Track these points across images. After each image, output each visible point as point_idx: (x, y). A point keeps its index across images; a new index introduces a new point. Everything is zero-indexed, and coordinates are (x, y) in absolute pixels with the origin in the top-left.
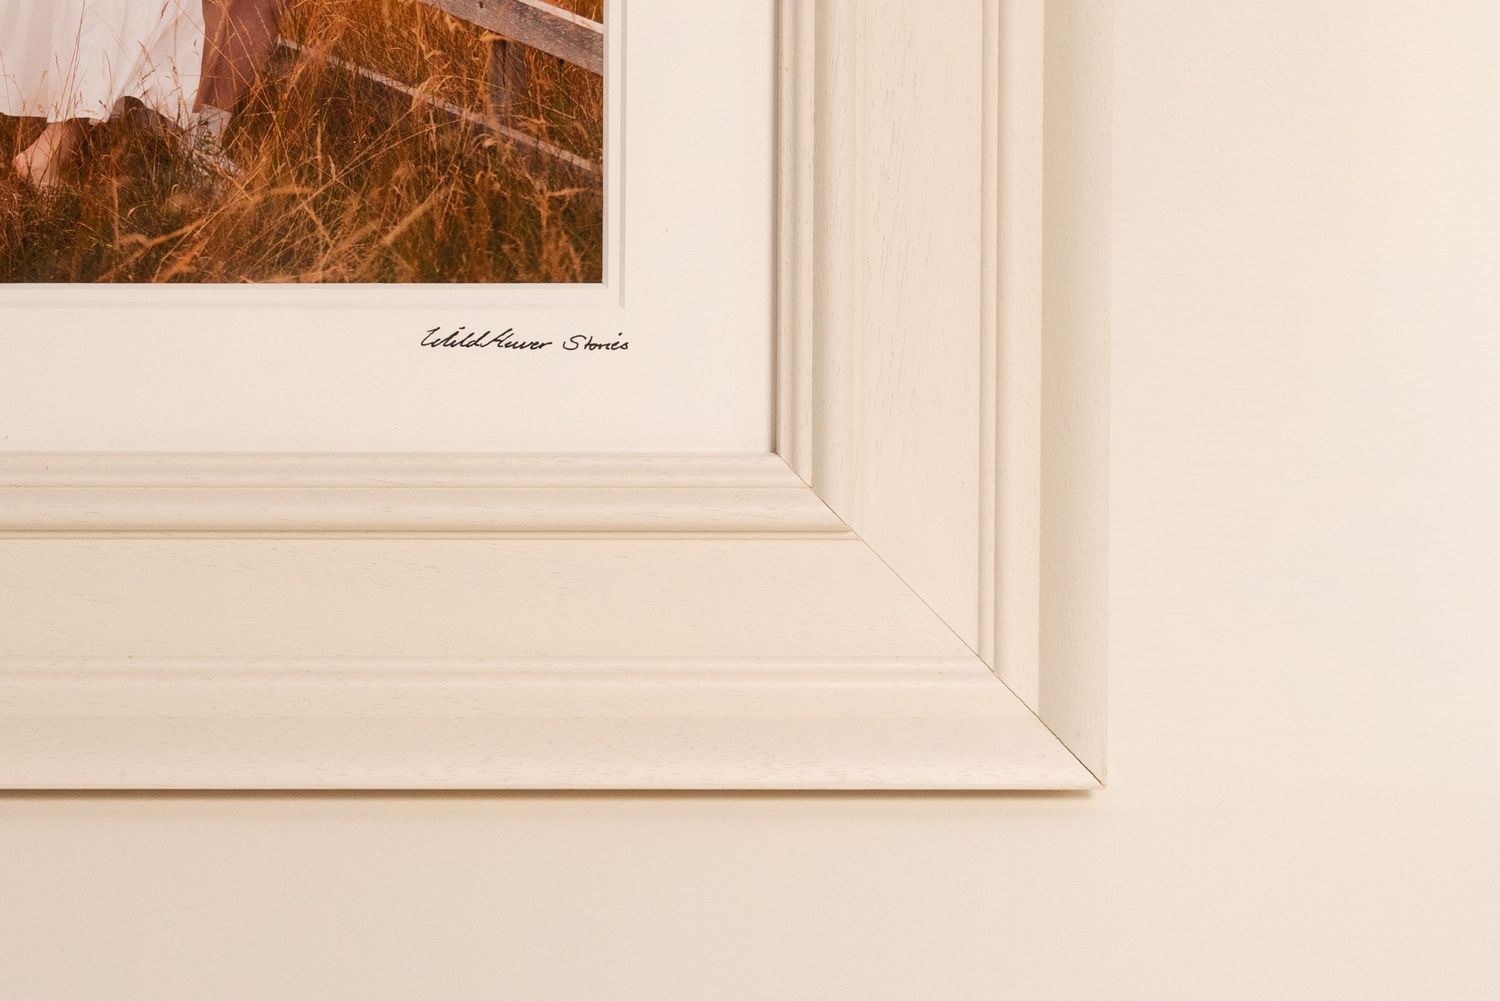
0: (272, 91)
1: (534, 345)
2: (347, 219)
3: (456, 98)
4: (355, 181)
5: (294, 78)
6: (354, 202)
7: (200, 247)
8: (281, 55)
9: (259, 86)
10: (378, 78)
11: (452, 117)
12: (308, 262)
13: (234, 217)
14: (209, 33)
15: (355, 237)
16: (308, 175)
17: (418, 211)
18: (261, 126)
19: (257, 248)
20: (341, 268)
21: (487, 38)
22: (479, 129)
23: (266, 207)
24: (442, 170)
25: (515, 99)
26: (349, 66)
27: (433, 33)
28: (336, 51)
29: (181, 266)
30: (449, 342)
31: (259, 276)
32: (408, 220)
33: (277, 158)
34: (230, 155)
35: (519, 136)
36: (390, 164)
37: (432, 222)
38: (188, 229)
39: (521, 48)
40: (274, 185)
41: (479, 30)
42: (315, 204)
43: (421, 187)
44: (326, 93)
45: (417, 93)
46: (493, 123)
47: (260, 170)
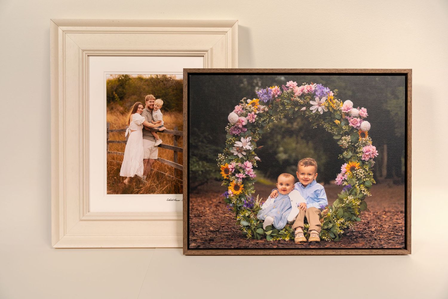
0: (151, 174)
1: (178, 201)
2: (159, 187)
3: (170, 174)
4: (160, 183)
5: (153, 172)
6: (160, 186)
7: (143, 190)
8: (152, 170)
9: (149, 173)
10: (162, 172)
11: (170, 176)
12: (155, 192)
13: (147, 187)
14: (144, 168)
15: (160, 189)
16: (155, 183)
17: (166, 186)
18: (150, 178)
19: (149, 190)
20: (158, 192)
21: (174, 168)
22: (173, 178)
23: (150, 186)
24: (169, 182)
25: (177, 175)
26: (159, 171)
27: (168, 168)
28: (158, 169)
29: (141, 192)
30: (170, 200)
31: (149, 193)
32: (165, 187)
33: (151, 181)
34: (147, 181)
35: (177, 179)
36: (163, 181)
37: (168, 188)
38: (142, 188)
39: (177, 169)
40: (151, 184)
41: (173, 167)
42: (155, 186)
43: (167, 184)
44: (157, 174)
45: (166, 174)
46: (174, 177)
47: (150, 182)
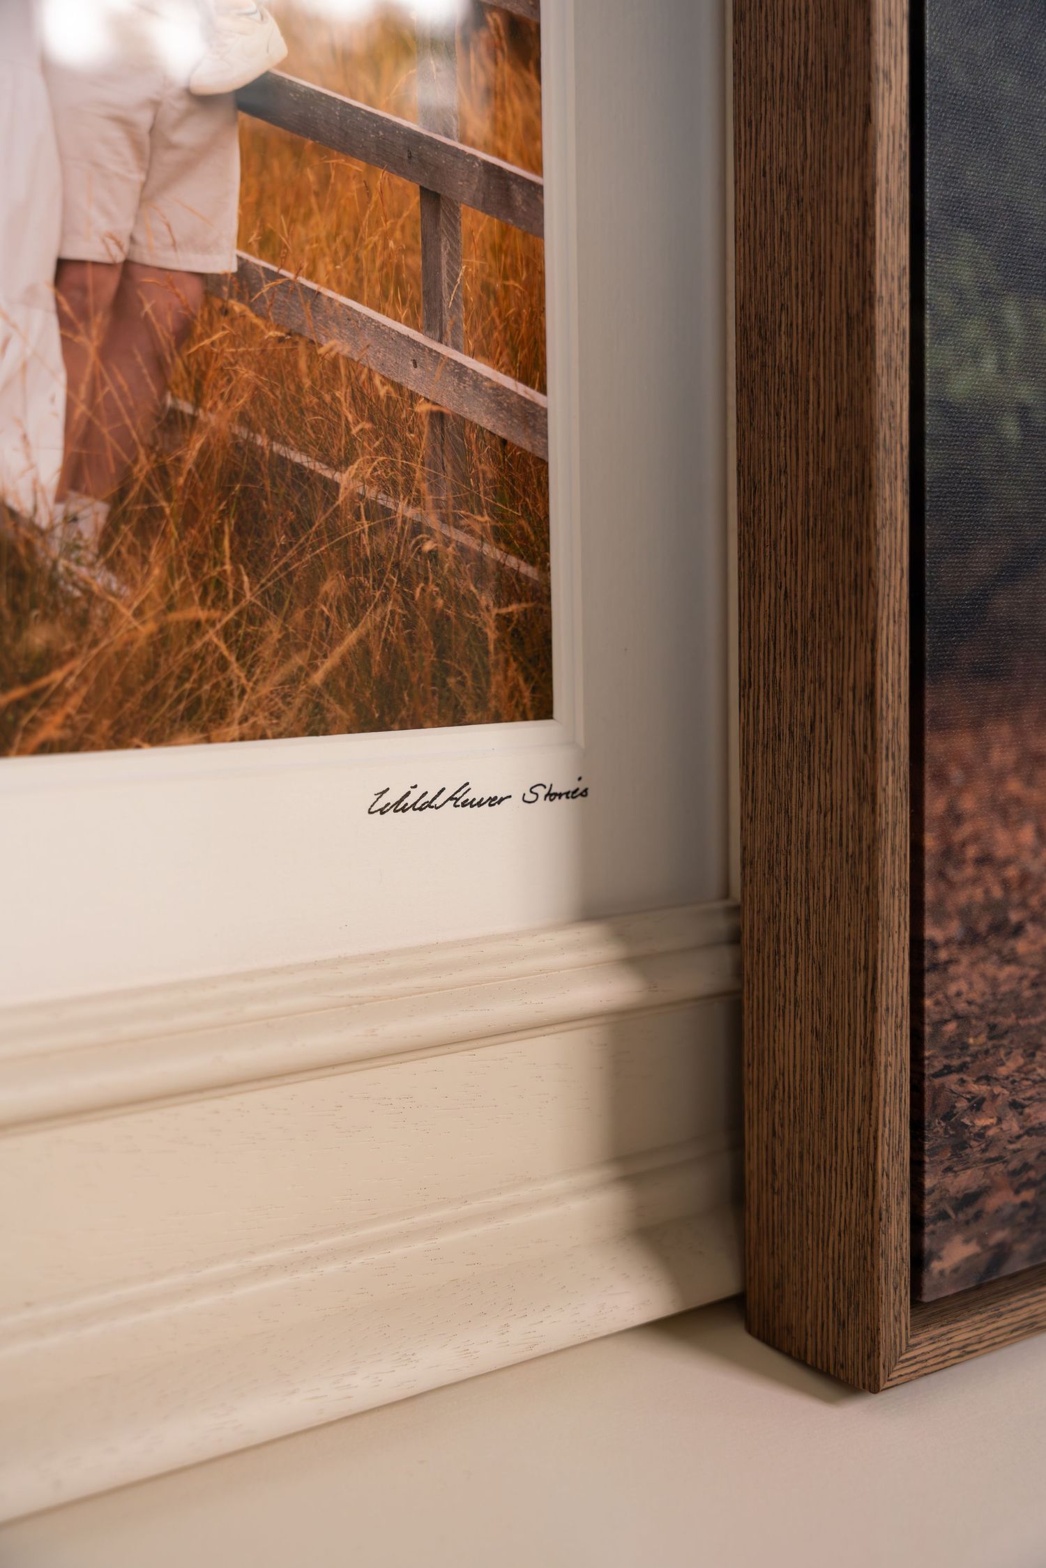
0: (162, 474)
1: (493, 801)
2: (266, 651)
3: (390, 487)
4: (274, 600)
5: (191, 455)
6: (273, 629)
7: (75, 700)
8: (173, 423)
9: (143, 466)
10: (298, 457)
11: (386, 512)
12: (221, 714)
13: (120, 655)
14: (72, 385)
15: (277, 677)
16: (214, 592)
17: (352, 638)
18: (149, 524)
19: (154, 697)
20: (261, 719)
21: (422, 408)
22: (417, 528)
23: (161, 641)
24: (378, 583)
25: (456, 489)
26: (261, 441)
27: (360, 397)
28: (243, 418)
29: (51, 730)
30: (400, 807)
31: (156, 738)
32: (340, 650)
33: (173, 571)
34: (111, 566)
35: (461, 537)
36: (316, 575)
37: (368, 653)
38: (57, 676)
39: (462, 422)
40: (171, 607)
41: (413, 397)
42: (226, 633)
43: (353, 606)
44: (233, 476)
45: (343, 478)
46: (432, 521)
47: (151, 587)
